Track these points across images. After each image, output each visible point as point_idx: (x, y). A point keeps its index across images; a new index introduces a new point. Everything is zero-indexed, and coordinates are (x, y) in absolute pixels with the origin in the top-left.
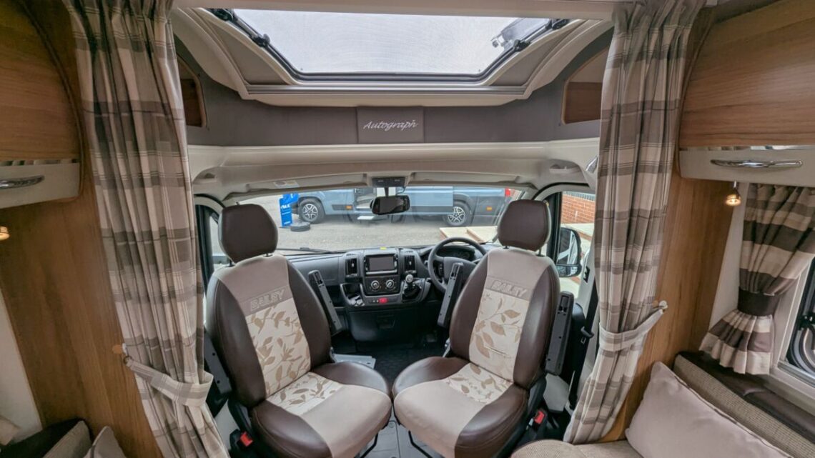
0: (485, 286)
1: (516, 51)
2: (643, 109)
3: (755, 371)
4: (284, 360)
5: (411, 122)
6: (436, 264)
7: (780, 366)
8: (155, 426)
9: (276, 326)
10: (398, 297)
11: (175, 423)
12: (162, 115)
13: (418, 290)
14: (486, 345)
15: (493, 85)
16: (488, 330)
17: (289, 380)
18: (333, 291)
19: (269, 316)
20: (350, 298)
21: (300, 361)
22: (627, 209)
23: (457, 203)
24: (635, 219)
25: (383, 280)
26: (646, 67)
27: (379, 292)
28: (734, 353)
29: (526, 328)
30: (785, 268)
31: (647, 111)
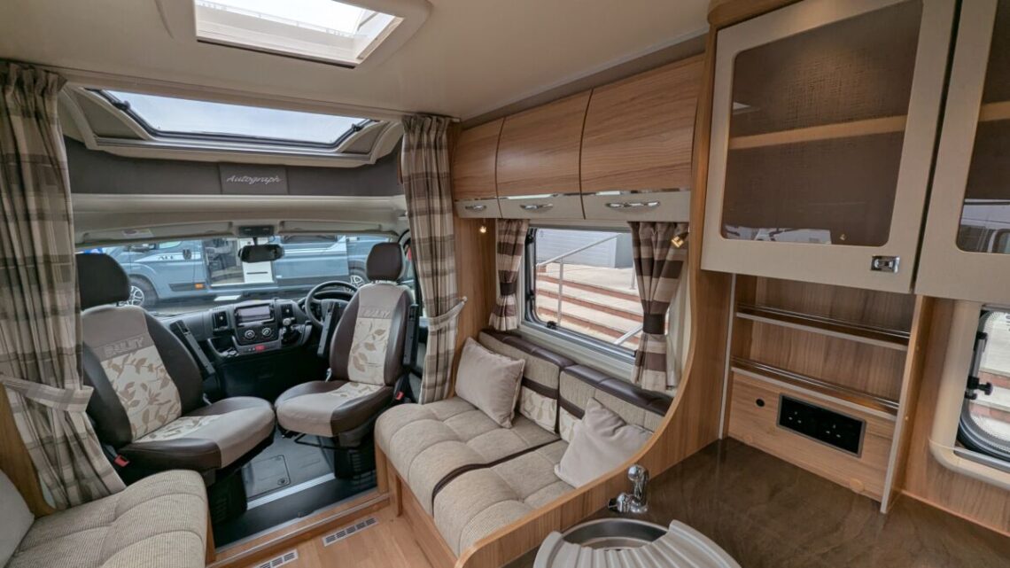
0: (358, 315)
1: (354, 131)
2: (427, 177)
3: (511, 327)
4: (151, 403)
5: (274, 177)
6: (314, 307)
7: (522, 323)
9: (138, 371)
10: (277, 344)
11: (51, 437)
12: (50, 166)
13: (298, 334)
14: (361, 362)
15: (343, 152)
16: (362, 350)
17: (158, 424)
18: (203, 345)
19: (129, 361)
20: (221, 351)
21: (168, 405)
22: (427, 236)
23: (352, 271)
24: (433, 243)
25: (257, 330)
26: (424, 153)
27: (253, 341)
28: (501, 321)
29: (390, 340)
30: (511, 265)
31: (429, 178)
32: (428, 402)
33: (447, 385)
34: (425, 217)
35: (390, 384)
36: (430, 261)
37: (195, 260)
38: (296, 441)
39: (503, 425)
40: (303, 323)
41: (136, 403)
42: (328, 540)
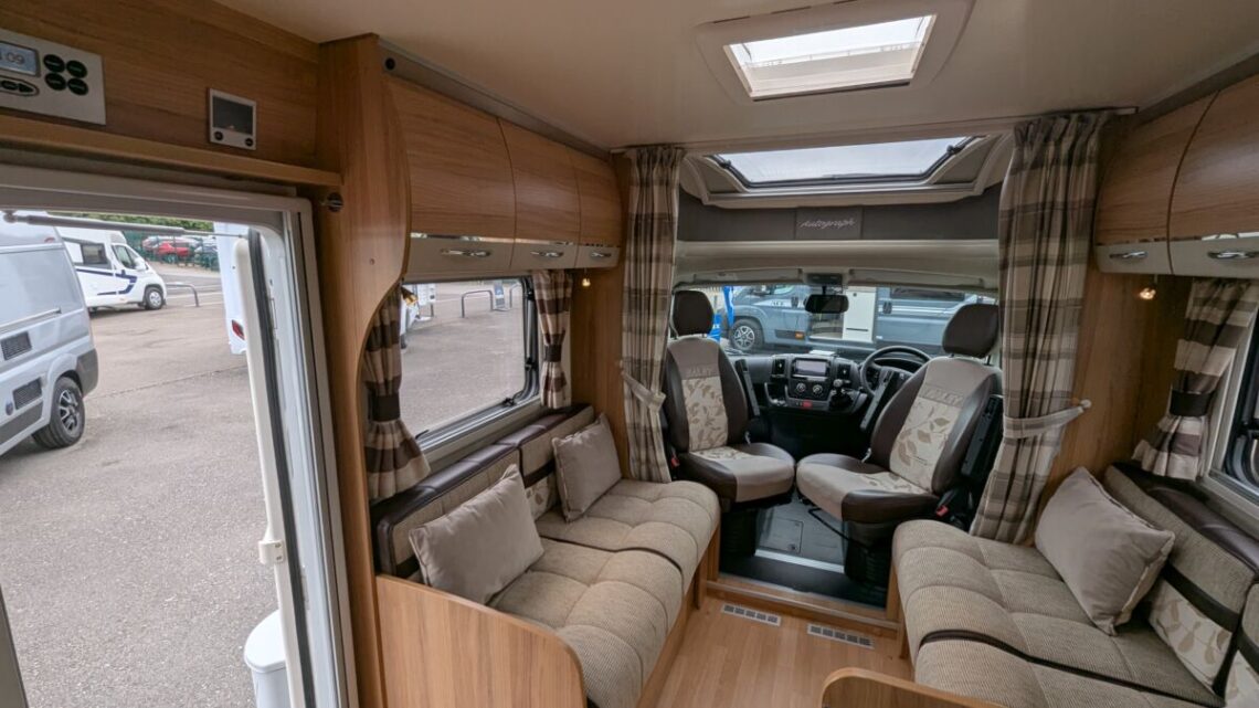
0: (919, 393)
1: (950, 155)
4: (706, 425)
5: (848, 220)
6: (871, 373)
7: (1213, 474)
8: (628, 420)
9: (704, 395)
10: (825, 405)
11: (639, 424)
13: (849, 401)
14: (908, 453)
15: (937, 183)
16: (913, 437)
17: (708, 444)
18: (758, 388)
19: (700, 385)
20: (772, 398)
21: (718, 432)
22: (1025, 297)
24: (1036, 308)
25: (810, 385)
26: (1045, 174)
27: (803, 395)
28: (1156, 456)
29: (952, 436)
30: (1205, 363)
31: (1047, 211)
32: (983, 536)
33: (1023, 526)
34: (1028, 270)
35: (938, 493)
36: (1023, 335)
37: (799, 309)
38: (810, 512)
39: (1098, 623)
40: (856, 389)
41: (697, 421)
42: (814, 630)
